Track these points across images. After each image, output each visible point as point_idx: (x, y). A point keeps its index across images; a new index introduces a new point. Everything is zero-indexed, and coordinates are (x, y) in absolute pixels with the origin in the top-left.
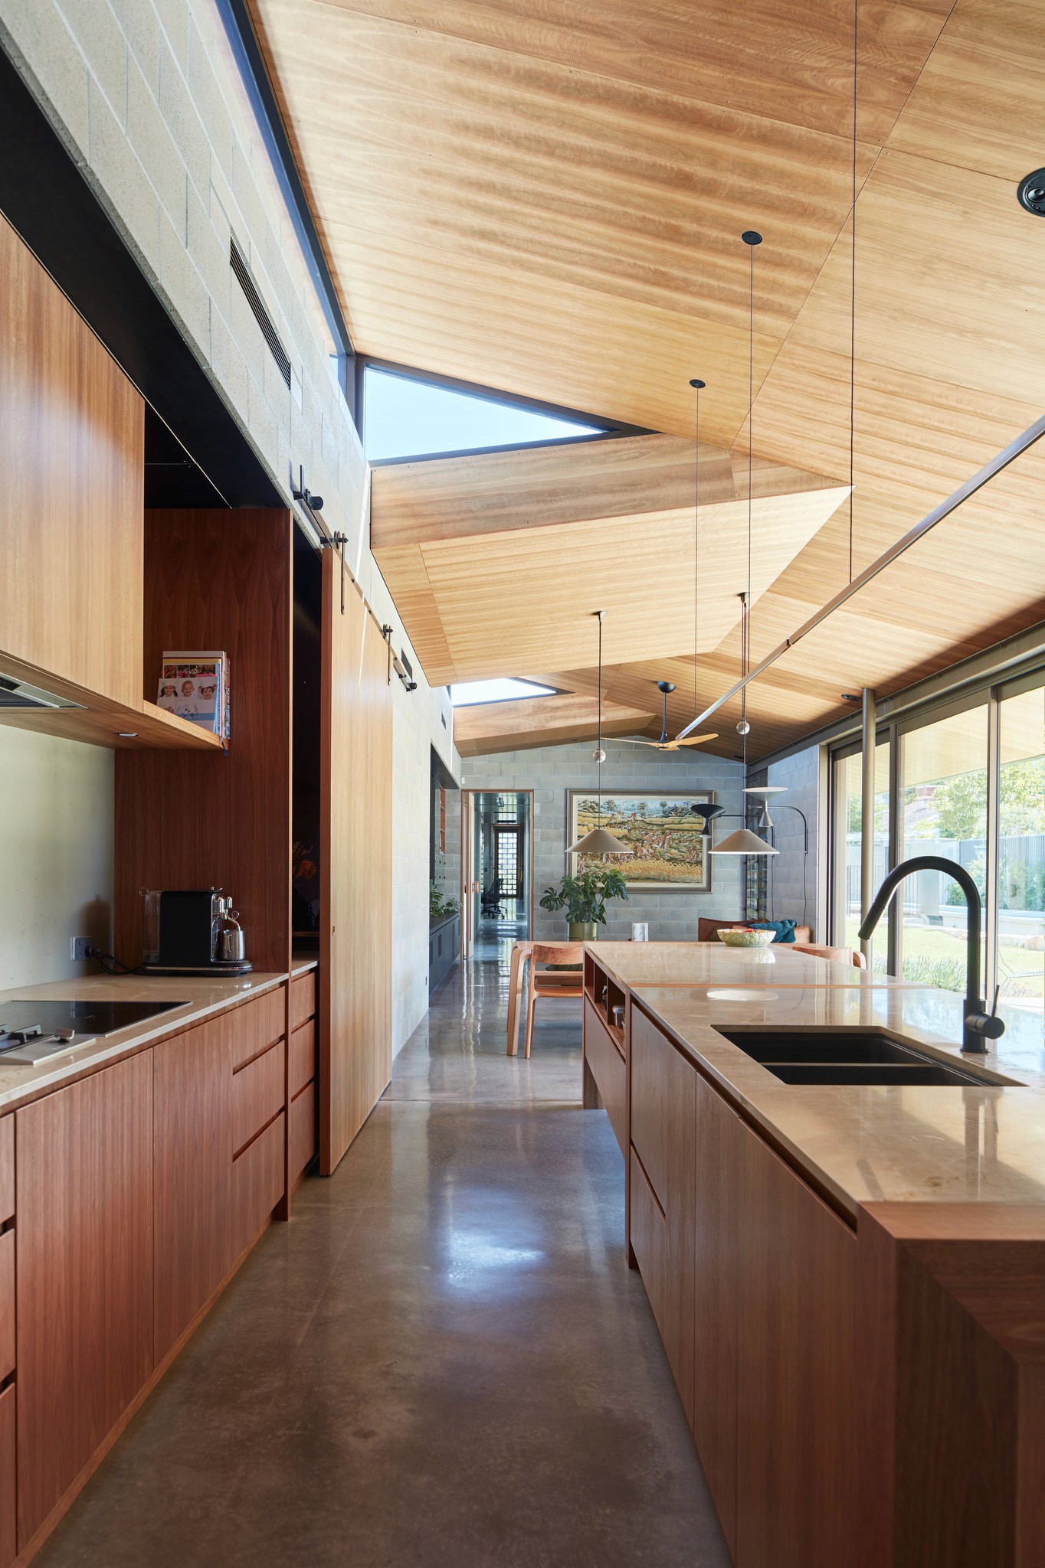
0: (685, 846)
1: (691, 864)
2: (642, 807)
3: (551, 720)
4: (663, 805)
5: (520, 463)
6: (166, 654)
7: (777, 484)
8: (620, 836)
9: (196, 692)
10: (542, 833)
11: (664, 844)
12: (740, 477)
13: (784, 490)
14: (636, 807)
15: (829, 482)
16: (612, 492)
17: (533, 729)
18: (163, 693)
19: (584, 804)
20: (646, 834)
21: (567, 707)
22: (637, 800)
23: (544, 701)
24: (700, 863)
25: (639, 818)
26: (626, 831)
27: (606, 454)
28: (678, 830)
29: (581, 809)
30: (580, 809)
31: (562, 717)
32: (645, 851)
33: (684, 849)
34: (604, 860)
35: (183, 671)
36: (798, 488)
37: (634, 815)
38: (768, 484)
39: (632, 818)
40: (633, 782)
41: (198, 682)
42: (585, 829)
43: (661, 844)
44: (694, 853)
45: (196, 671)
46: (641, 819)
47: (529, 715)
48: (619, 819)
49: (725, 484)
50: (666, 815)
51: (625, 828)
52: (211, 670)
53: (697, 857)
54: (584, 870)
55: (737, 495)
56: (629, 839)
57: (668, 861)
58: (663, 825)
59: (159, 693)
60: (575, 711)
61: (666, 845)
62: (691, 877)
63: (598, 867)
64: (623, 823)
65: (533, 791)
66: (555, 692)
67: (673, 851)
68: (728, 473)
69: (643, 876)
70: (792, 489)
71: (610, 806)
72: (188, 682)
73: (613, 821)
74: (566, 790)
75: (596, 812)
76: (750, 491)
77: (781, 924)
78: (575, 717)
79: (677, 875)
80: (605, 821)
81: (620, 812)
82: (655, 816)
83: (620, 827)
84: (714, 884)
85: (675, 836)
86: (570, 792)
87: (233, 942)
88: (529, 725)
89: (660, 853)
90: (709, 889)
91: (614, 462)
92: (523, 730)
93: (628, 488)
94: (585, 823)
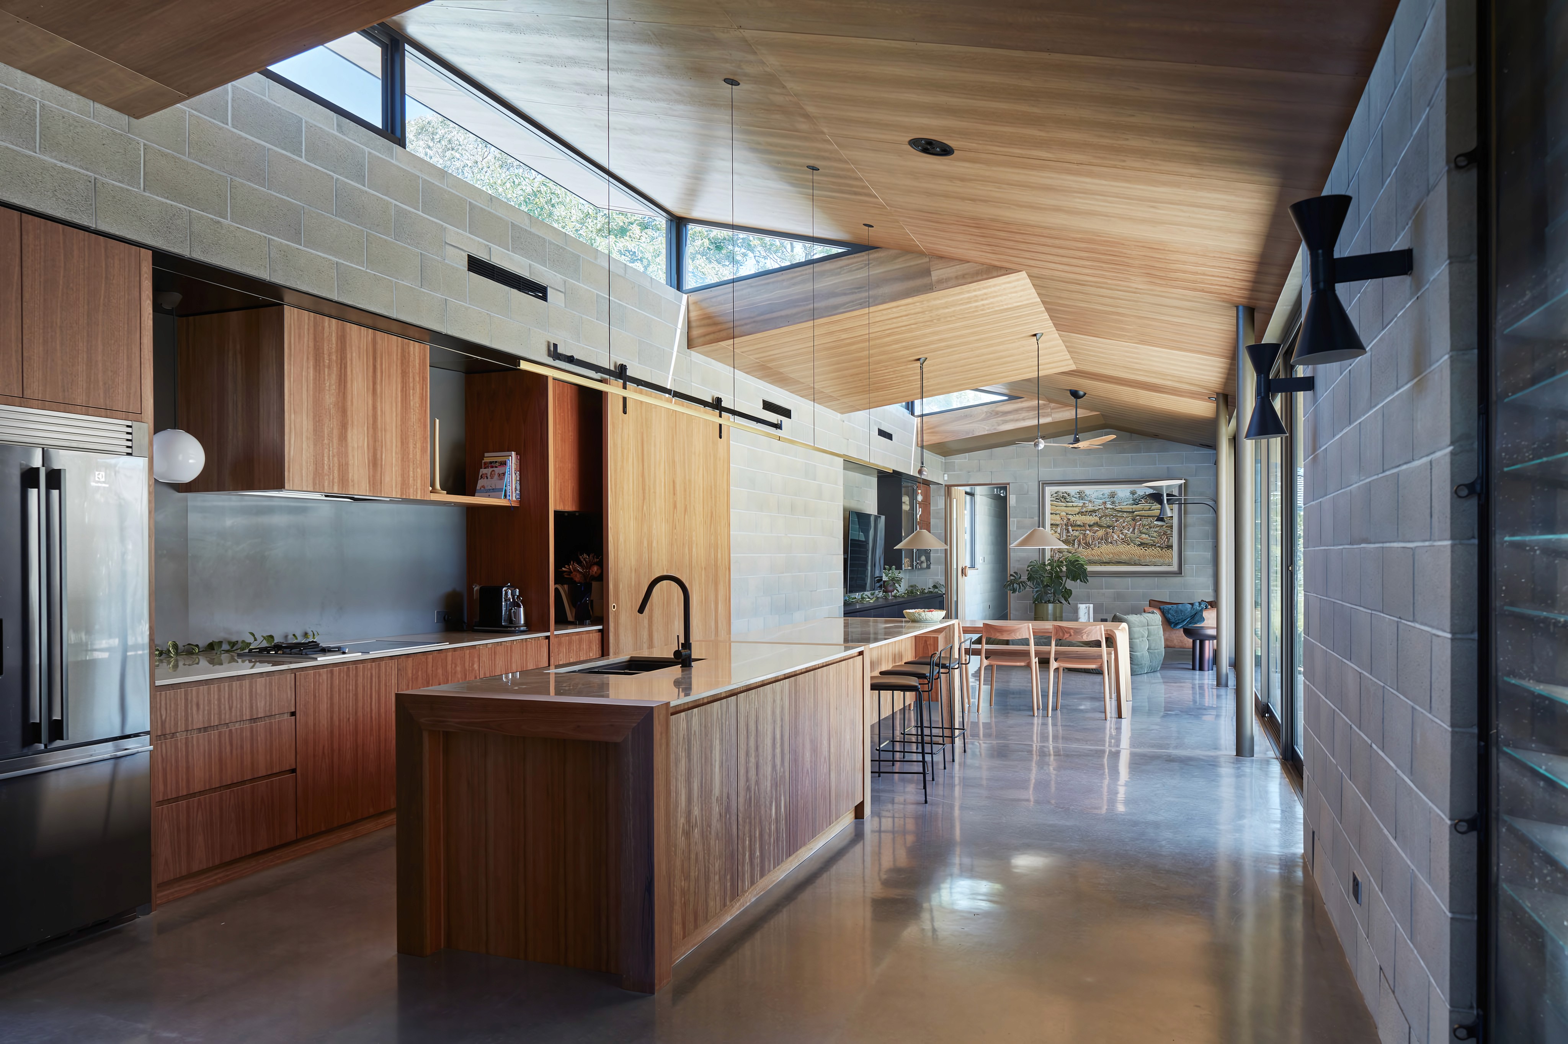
0: (1156, 532)
1: (1162, 548)
2: (1113, 495)
3: (1003, 423)
4: (1133, 493)
5: (783, 280)
6: (486, 455)
7: (964, 276)
8: (1092, 523)
9: (496, 476)
10: (1018, 522)
11: (1134, 529)
12: (935, 275)
13: (969, 280)
14: (1106, 496)
15: (1003, 272)
16: (845, 294)
17: (986, 433)
18: (481, 477)
19: (1055, 495)
20: (1117, 521)
21: (1016, 411)
22: (1107, 489)
23: (997, 407)
24: (1170, 547)
25: (1109, 506)
26: (1097, 519)
27: (841, 267)
28: (1149, 516)
29: (1054, 499)
30: (1052, 499)
31: (1012, 420)
32: (1115, 537)
33: (1155, 534)
34: (1076, 546)
35: (491, 465)
36: (980, 278)
37: (1105, 503)
38: (957, 278)
39: (1103, 507)
40: (1103, 472)
41: (499, 470)
42: (1058, 517)
43: (1131, 530)
44: (1164, 538)
45: (497, 464)
46: (1111, 507)
47: (983, 420)
48: (1090, 507)
49: (925, 281)
50: (1136, 502)
51: (1096, 515)
52: (504, 464)
53: (1168, 541)
54: (1057, 555)
55: (934, 287)
56: (1100, 526)
57: (1139, 545)
58: (1134, 512)
59: (480, 478)
60: (1024, 414)
61: (1136, 531)
62: (1161, 560)
63: (1070, 552)
64: (1094, 511)
65: (1009, 484)
66: (1007, 398)
67: (1144, 536)
68: (927, 272)
69: (1114, 560)
70: (975, 279)
71: (1081, 496)
72: (493, 471)
73: (1084, 509)
74: (1039, 482)
75: (1067, 502)
76: (945, 284)
77: (1190, 606)
78: (1024, 419)
79: (1148, 559)
80: (1077, 510)
81: (1090, 501)
82: (1125, 503)
83: (1091, 515)
84: (1186, 568)
85: (1145, 522)
86: (1043, 484)
87: (517, 614)
88: (982, 429)
89: (1130, 538)
90: (1179, 572)
91: (847, 273)
92: (978, 433)
93: (856, 291)
94: (1057, 512)
